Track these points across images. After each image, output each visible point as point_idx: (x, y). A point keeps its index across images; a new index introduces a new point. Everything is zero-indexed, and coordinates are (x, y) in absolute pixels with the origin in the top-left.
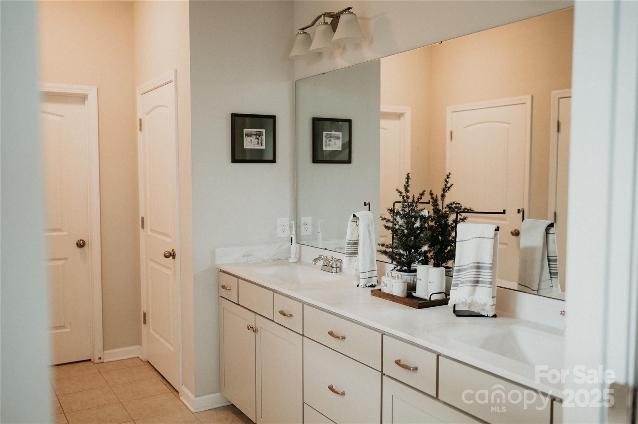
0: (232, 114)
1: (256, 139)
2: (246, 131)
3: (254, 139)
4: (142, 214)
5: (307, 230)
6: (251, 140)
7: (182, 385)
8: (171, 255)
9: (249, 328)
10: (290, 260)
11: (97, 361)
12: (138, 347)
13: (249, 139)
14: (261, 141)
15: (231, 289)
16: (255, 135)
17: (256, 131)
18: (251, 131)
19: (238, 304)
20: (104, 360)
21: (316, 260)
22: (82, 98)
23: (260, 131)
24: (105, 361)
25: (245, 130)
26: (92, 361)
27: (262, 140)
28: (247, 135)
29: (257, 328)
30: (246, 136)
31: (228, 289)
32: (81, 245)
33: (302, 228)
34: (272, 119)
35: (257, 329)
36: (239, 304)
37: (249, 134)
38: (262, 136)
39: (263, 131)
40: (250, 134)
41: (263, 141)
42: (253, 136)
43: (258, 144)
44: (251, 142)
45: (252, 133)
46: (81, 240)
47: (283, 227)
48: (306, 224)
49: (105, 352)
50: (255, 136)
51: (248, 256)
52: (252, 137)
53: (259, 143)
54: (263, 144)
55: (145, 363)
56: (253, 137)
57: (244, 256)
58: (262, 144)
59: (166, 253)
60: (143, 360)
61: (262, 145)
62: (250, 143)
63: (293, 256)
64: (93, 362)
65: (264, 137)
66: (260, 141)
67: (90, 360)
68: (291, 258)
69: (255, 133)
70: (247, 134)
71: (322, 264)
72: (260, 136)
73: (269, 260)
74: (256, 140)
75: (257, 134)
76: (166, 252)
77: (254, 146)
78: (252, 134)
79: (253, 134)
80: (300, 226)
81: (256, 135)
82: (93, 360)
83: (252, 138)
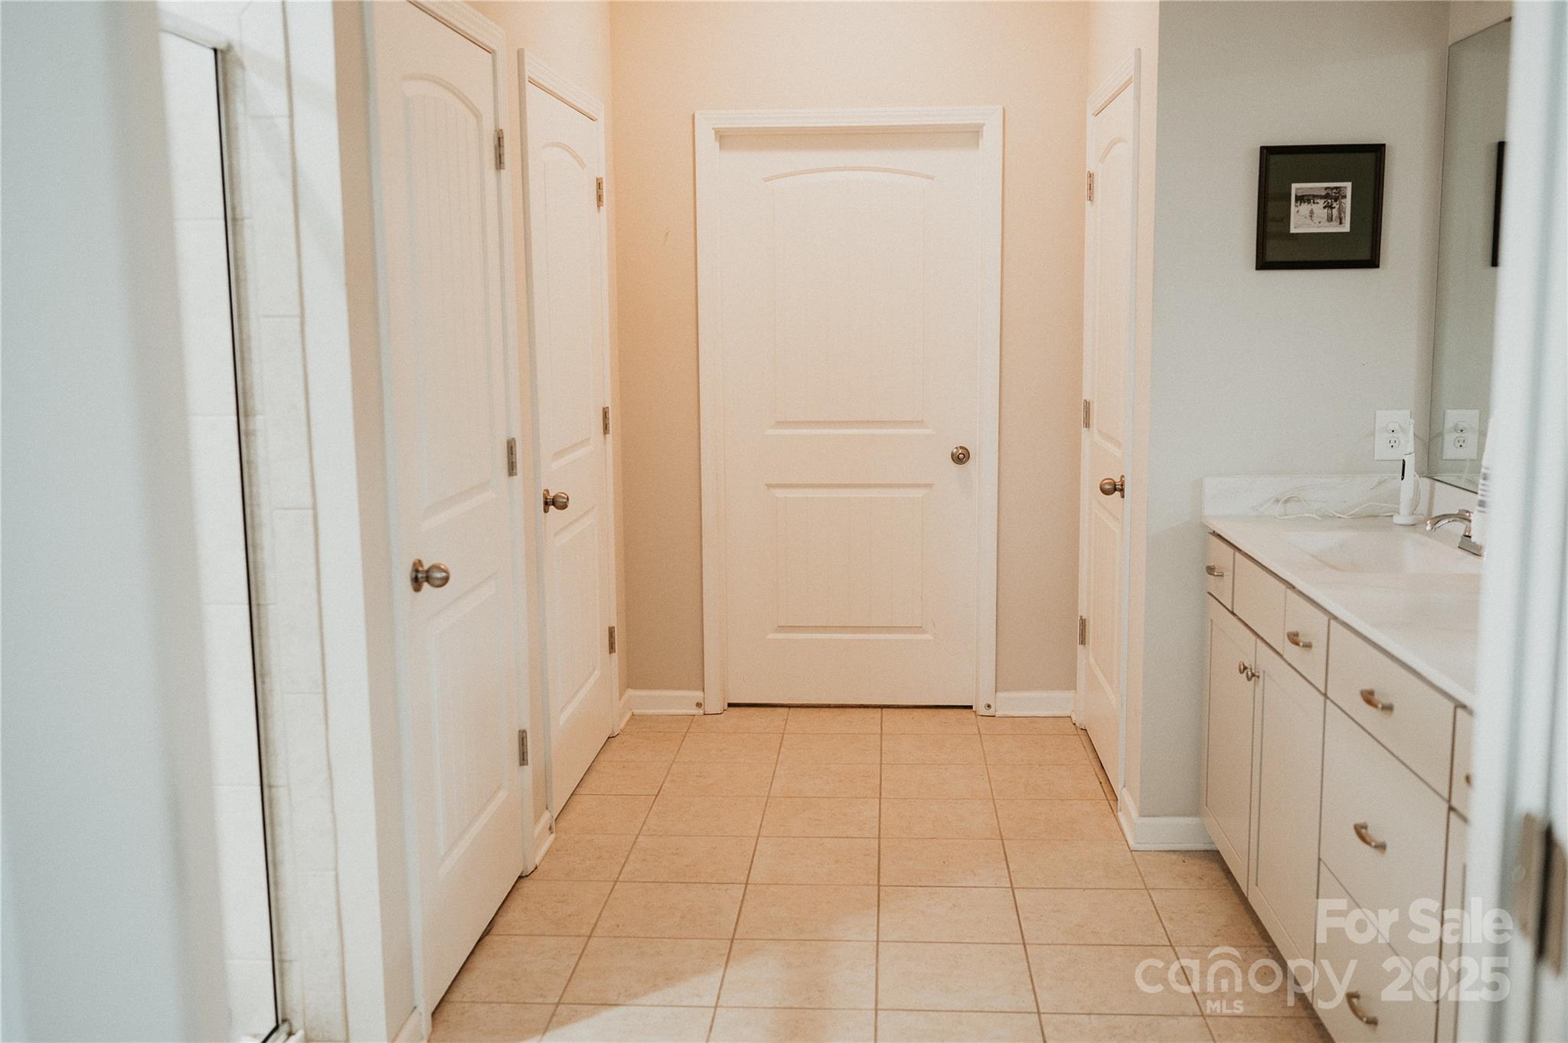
0: (1262, 148)
1: (1325, 208)
2: (1297, 189)
3: (1319, 208)
4: (1086, 396)
5: (1463, 444)
6: (1312, 212)
7: (1124, 786)
8: (1115, 490)
9: (1244, 669)
10: (1397, 519)
11: (983, 711)
12: (1070, 694)
13: (1305, 208)
14: (1340, 214)
15: (1222, 576)
16: (1321, 197)
17: (1326, 188)
18: (1310, 188)
19: (1233, 613)
20: (996, 711)
21: (1438, 519)
22: (972, 134)
23: (1336, 188)
24: (998, 714)
25: (1294, 186)
26: (974, 709)
27: (1341, 211)
28: (1301, 199)
29: (1258, 672)
30: (1296, 201)
31: (1215, 573)
32: (961, 457)
33: (1449, 438)
34: (1373, 155)
35: (1257, 674)
36: (1235, 612)
37: (1305, 196)
38: (1343, 201)
39: (1345, 187)
40: (1309, 195)
41: (1345, 213)
42: (1318, 201)
43: (1330, 219)
44: (1311, 216)
45: (1315, 194)
46: (961, 447)
47: (1392, 434)
48: (1461, 427)
49: (999, 694)
50: (1323, 201)
51: (1286, 501)
52: (1314, 202)
53: (1334, 217)
54: (1343, 221)
55: (1079, 730)
56: (1317, 203)
57: (1278, 501)
58: (1341, 219)
59: (1106, 483)
60: (1077, 724)
61: (1341, 223)
62: (1307, 219)
63: (1404, 507)
64: (975, 712)
65: (1348, 202)
66: (1335, 212)
67: (971, 707)
68: (1399, 513)
69: (1323, 193)
70: (1303, 196)
71: (1462, 534)
72: (1336, 201)
73: (1345, 517)
74: (1326, 210)
75: (1328, 194)
76: (1106, 481)
77: (1320, 225)
78: (1315, 196)
79: (1317, 196)
80: (1441, 434)
81: (1327, 196)
82: (976, 707)
83: (1314, 207)
